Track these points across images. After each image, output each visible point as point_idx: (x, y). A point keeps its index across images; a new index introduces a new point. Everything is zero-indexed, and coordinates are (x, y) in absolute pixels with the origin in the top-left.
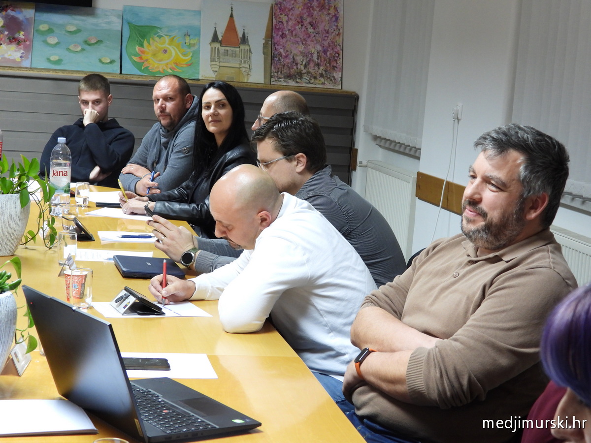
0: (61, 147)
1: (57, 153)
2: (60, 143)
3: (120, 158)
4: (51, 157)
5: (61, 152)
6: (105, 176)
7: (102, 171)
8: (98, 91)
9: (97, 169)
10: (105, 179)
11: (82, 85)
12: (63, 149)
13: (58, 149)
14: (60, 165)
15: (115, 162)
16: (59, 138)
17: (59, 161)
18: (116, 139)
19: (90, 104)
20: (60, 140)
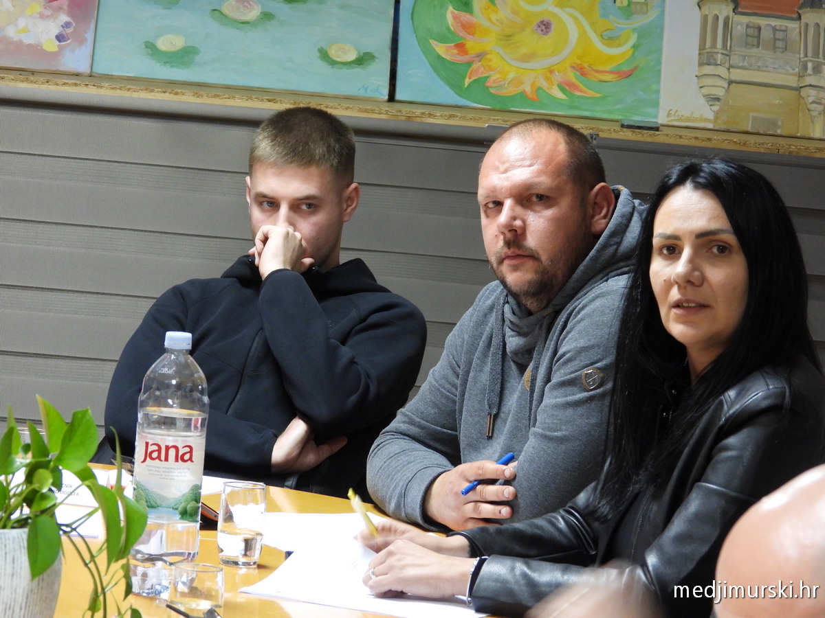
0: (178, 364)
1: (162, 384)
2: (172, 351)
3: (373, 389)
4: (142, 397)
5: (174, 382)
6: (326, 451)
7: (314, 437)
8: (314, 170)
9: (297, 429)
10: (324, 461)
11: (264, 145)
12: (182, 368)
13: (165, 371)
14: (169, 423)
15: (353, 399)
16: (169, 334)
17: (166, 412)
18: (363, 325)
19: (284, 209)
20: (172, 339)
